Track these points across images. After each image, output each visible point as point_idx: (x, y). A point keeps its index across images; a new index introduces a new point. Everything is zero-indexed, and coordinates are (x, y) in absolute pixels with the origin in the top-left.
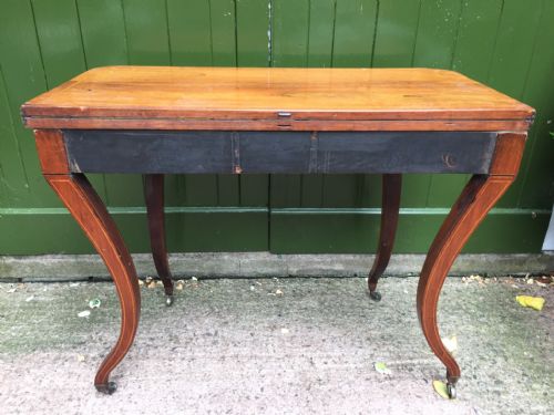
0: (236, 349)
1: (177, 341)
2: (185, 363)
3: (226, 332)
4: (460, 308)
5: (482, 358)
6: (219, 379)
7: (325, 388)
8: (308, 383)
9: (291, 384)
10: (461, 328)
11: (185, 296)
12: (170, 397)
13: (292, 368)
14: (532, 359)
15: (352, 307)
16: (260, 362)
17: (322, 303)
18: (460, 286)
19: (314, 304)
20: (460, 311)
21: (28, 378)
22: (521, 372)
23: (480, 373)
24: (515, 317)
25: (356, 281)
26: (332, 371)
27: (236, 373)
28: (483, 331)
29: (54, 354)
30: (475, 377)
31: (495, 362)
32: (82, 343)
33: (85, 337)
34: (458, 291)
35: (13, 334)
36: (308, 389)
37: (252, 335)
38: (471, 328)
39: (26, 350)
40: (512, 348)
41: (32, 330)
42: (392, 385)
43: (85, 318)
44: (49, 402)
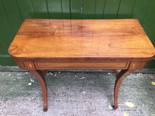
0: (71, 98)
1: (55, 95)
2: (57, 102)
3: (68, 92)
4: (135, 85)
5: (139, 104)
6: (66, 108)
7: (94, 112)
8: (90, 111)
9: (85, 111)
10: (134, 93)
11: (57, 78)
12: (53, 114)
13: (86, 105)
14: (152, 105)
15: (104, 84)
16: (77, 103)
17: (95, 82)
18: (135, 77)
19: (93, 83)
20: (134, 87)
21: (17, 106)
22: (148, 109)
23: (137, 109)
24: (150, 89)
25: (106, 74)
26: (96, 107)
27: (70, 107)
28: (140, 94)
29: (23, 98)
30: (135, 110)
31: (142, 106)
32: (30, 94)
33: (31, 92)
34: (135, 79)
35: (12, 90)
36: (90, 113)
37: (75, 93)
38: (137, 93)
39: (15, 96)
40: (147, 100)
41: (16, 89)
42: (112, 112)
43: (30, 85)
44: (22, 114)
